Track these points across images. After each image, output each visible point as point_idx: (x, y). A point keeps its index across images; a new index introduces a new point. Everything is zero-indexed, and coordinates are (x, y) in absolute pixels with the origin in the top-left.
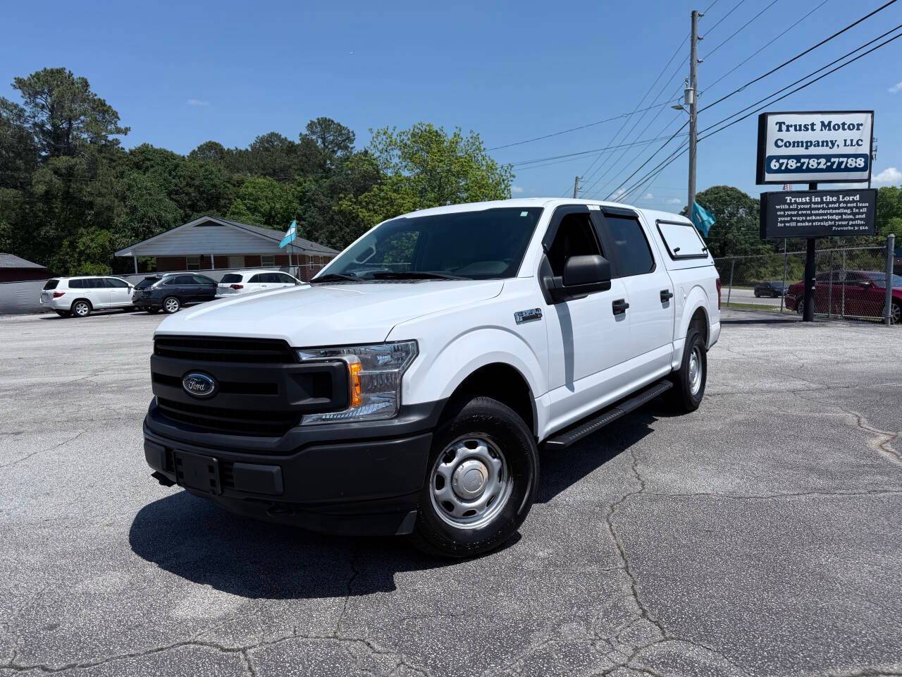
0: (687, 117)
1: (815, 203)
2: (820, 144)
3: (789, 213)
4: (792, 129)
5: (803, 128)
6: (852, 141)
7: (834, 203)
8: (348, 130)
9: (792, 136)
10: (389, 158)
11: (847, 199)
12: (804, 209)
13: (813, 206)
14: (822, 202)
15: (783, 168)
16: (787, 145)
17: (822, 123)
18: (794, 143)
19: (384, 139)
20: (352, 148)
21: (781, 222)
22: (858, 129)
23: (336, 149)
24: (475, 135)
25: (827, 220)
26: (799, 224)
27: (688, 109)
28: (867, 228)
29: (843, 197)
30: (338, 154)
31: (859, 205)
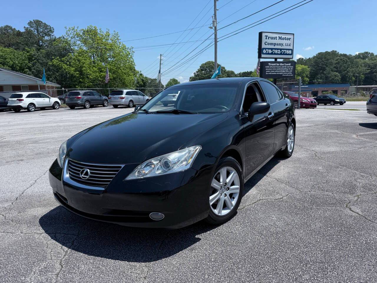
0: (214, 31)
1: (278, 66)
2: (279, 44)
3: (270, 69)
4: (270, 38)
5: (273, 38)
6: (288, 44)
7: (283, 66)
8: (50, 27)
9: (270, 41)
10: (75, 41)
11: (287, 65)
12: (274, 68)
13: (277, 67)
14: (279, 66)
15: (267, 53)
16: (269, 44)
17: (279, 37)
18: (271, 43)
19: (73, 32)
20: (53, 35)
21: (267, 72)
22: (290, 40)
23: (44, 35)
25: (281, 72)
26: (273, 73)
27: (214, 28)
28: (292, 75)
29: (286, 64)
30: (47, 38)
31: (291, 67)
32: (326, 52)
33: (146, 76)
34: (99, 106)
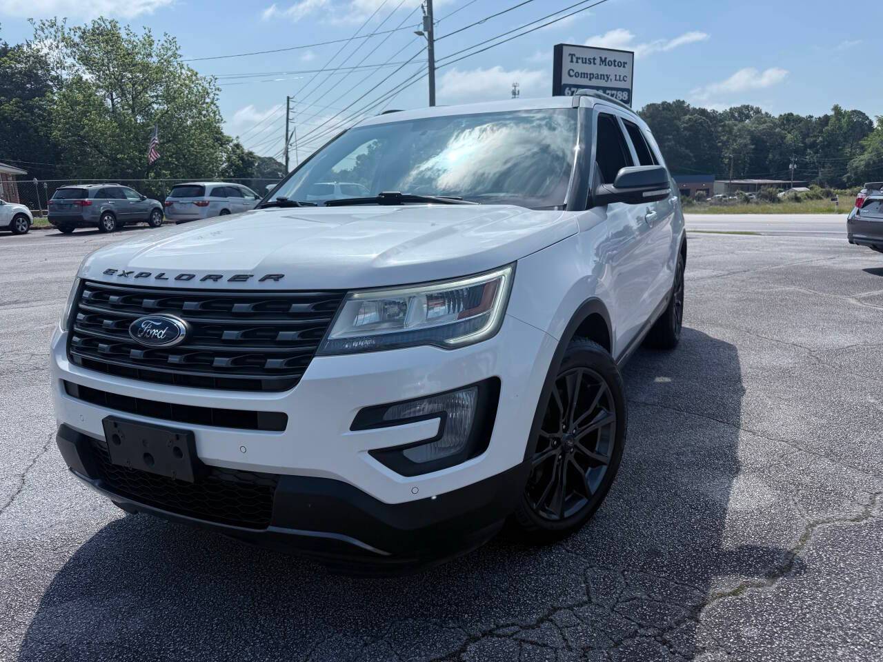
0: (426, 43)
2: (599, 77)
4: (580, 61)
5: (587, 61)
6: (620, 76)
9: (580, 68)
10: (62, 58)
16: (577, 75)
17: (601, 58)
18: (581, 73)
19: (53, 32)
22: (624, 67)
24: (170, 39)
27: (426, 34)
32: (664, 103)
33: (251, 150)
34: (140, 225)
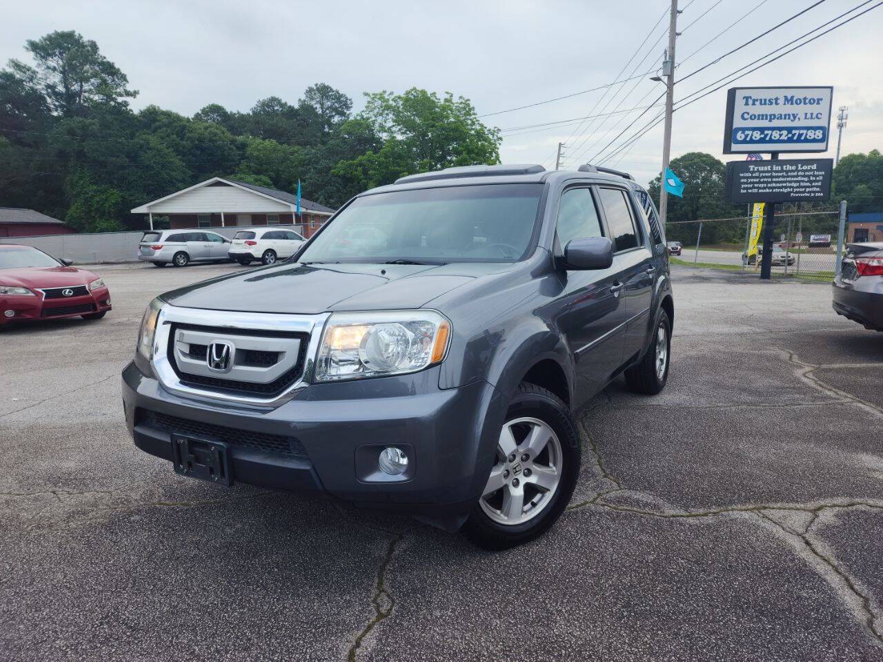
0: (665, 88)
1: (776, 172)
2: (783, 117)
3: (752, 180)
4: (757, 103)
5: (767, 102)
6: (812, 114)
7: (793, 171)
8: (346, 97)
9: (758, 109)
10: (384, 123)
11: (805, 168)
12: (766, 177)
13: (774, 174)
14: (782, 171)
15: (748, 139)
16: (753, 117)
17: (786, 97)
18: (759, 115)
19: (380, 104)
20: (349, 114)
21: (744, 189)
22: (818, 103)
23: (333, 114)
24: (465, 101)
25: (786, 187)
26: (760, 191)
27: (665, 79)
28: (822, 194)
29: (802, 167)
30: (336, 119)
31: (816, 173)
